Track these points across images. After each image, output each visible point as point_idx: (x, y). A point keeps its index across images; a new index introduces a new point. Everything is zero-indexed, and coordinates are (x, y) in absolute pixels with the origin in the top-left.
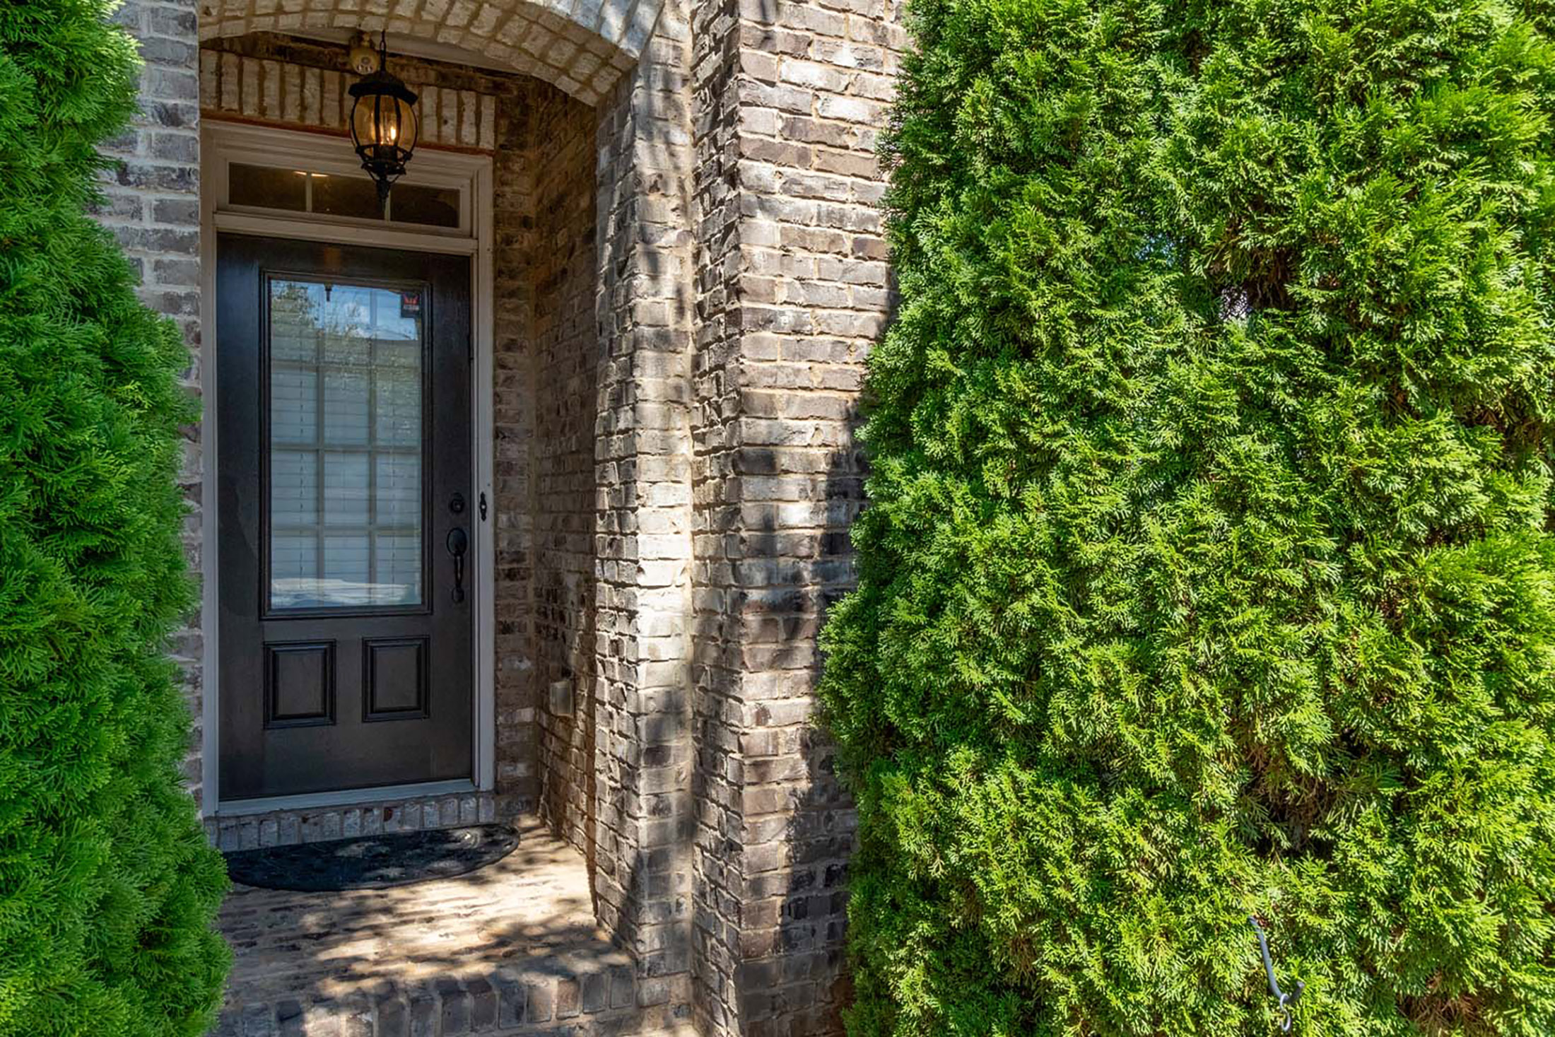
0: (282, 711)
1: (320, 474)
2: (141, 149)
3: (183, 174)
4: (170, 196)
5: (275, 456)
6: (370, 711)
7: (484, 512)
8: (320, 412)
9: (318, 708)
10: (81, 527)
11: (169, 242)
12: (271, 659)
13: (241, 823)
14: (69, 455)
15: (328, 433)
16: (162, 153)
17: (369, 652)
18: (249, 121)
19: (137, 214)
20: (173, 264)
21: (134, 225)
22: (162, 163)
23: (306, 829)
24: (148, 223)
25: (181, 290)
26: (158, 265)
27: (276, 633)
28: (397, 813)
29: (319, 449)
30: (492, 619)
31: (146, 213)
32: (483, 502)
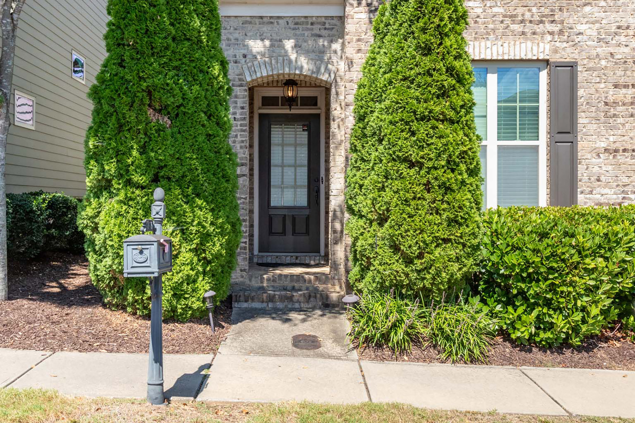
0: (273, 231)
1: (283, 172)
2: (238, 114)
3: (244, 118)
4: (242, 122)
5: (272, 168)
6: (294, 233)
7: (322, 182)
8: (283, 157)
9: (281, 231)
10: (226, 177)
11: (242, 131)
12: (271, 218)
13: (263, 256)
14: (225, 170)
15: (285, 161)
16: (241, 115)
17: (294, 218)
18: (265, 87)
19: (237, 126)
20: (243, 135)
21: (237, 128)
22: (241, 116)
23: (277, 259)
24: (239, 128)
25: (244, 139)
26: (240, 135)
27: (272, 212)
28: (299, 258)
29: (283, 166)
30: (324, 210)
31: (238, 126)
32: (322, 179)
